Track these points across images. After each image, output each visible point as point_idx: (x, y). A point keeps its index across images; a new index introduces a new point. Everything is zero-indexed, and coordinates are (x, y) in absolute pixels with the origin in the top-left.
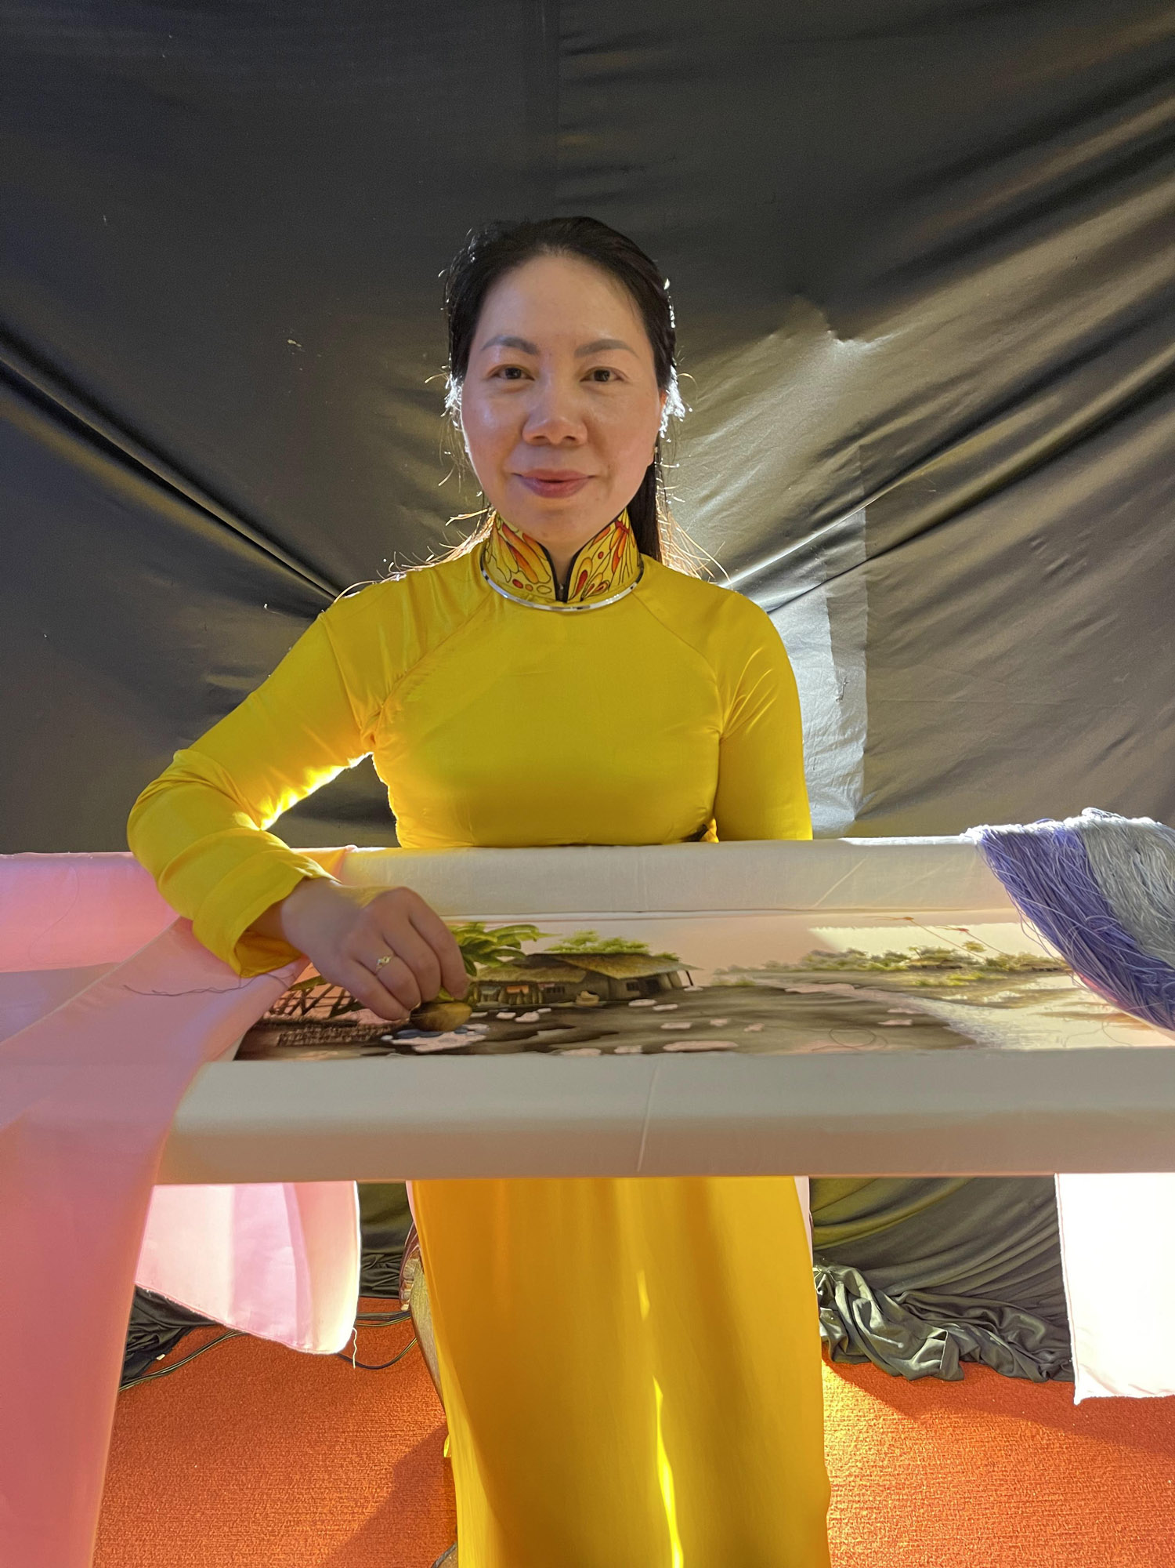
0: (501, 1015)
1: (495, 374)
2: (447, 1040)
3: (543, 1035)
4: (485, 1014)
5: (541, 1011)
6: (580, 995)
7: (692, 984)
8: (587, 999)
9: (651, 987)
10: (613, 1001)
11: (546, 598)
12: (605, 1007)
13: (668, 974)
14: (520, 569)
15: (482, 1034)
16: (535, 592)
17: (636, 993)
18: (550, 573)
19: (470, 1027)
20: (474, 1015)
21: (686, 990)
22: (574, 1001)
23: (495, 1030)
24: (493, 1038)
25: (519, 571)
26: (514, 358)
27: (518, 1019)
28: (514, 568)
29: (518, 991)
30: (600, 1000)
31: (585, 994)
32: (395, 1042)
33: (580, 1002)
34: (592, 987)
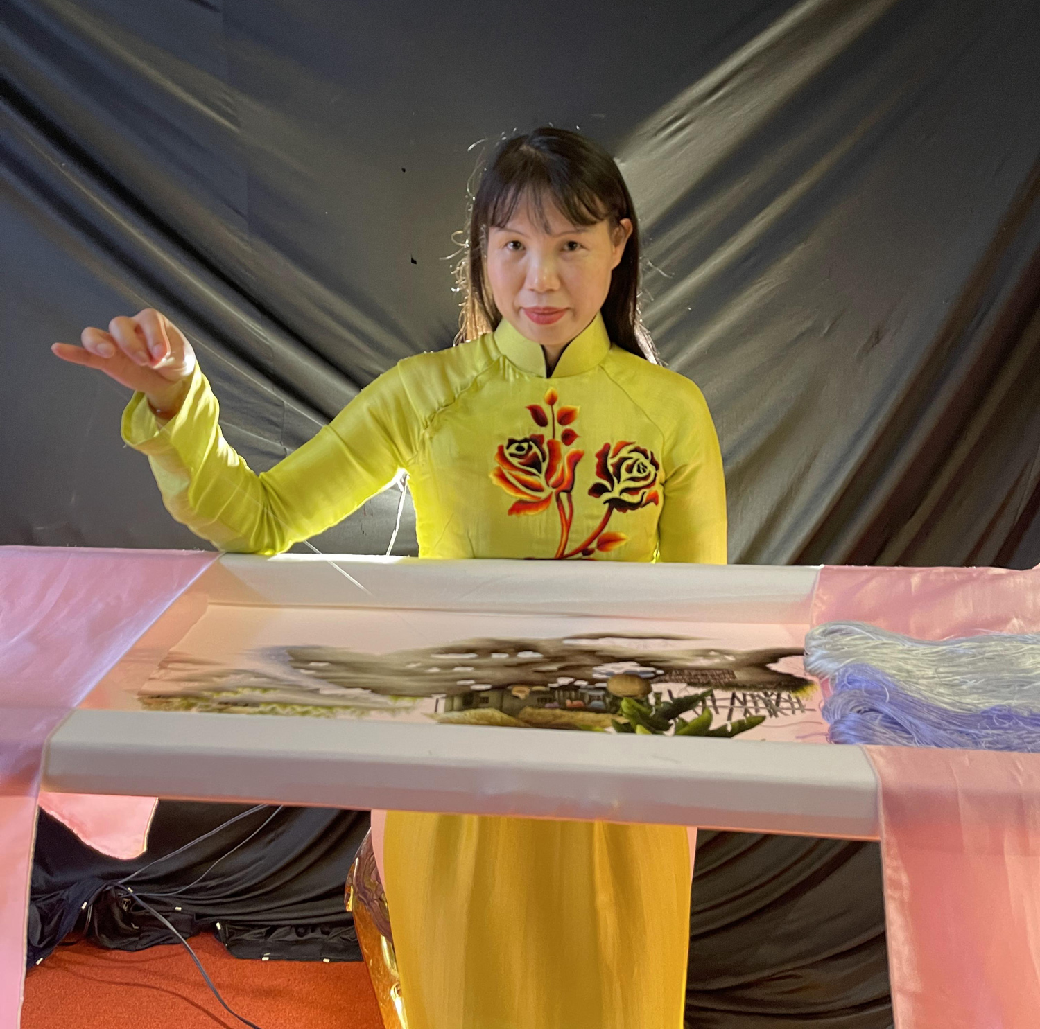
0: (584, 683)
2: (619, 669)
4: (596, 686)
5: (555, 685)
6: (526, 697)
7: (437, 701)
8: (521, 693)
9: (469, 700)
10: (501, 688)
12: (509, 685)
13: (452, 710)
17: (483, 695)
19: (604, 677)
20: (604, 685)
21: (445, 696)
22: (531, 691)
23: (587, 672)
24: (588, 668)
27: (572, 680)
29: (574, 703)
30: (512, 690)
31: (522, 696)
32: (654, 669)
33: (527, 690)
34: (516, 703)
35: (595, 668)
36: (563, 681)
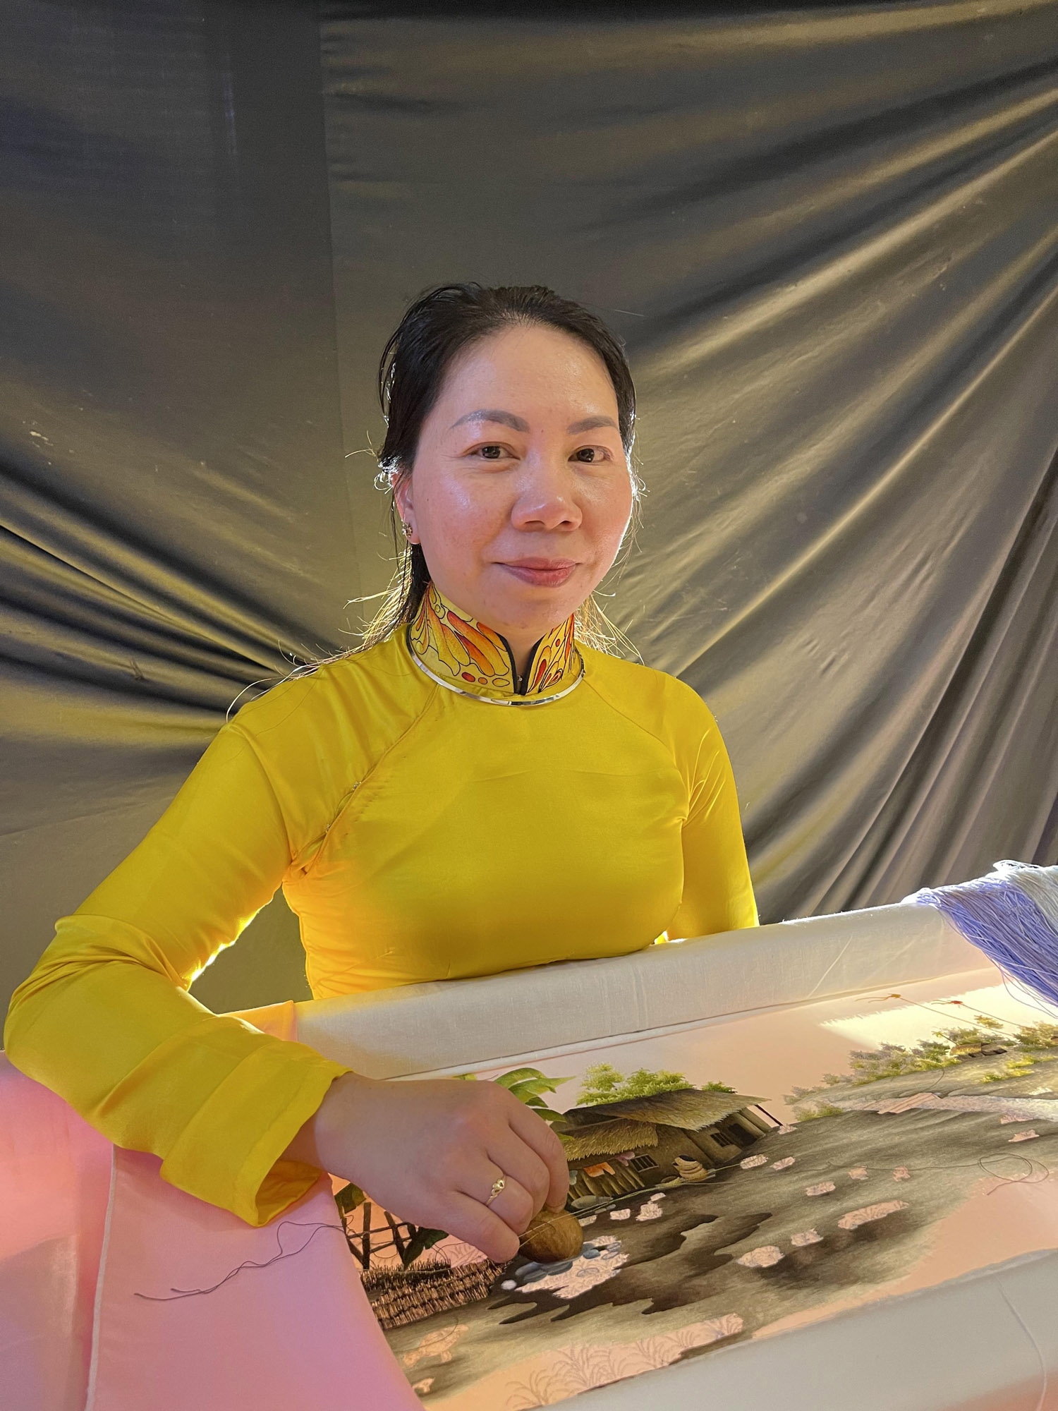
0: (615, 1216)
1: (473, 452)
3: (692, 1237)
4: (595, 1218)
5: (654, 1198)
6: (676, 1164)
7: (780, 1124)
8: (689, 1168)
9: (741, 1135)
10: (720, 1166)
11: (502, 692)
12: (718, 1177)
13: (741, 1113)
14: (472, 661)
15: (619, 1252)
16: (490, 685)
17: (735, 1149)
18: (509, 664)
19: (596, 1243)
20: (584, 1222)
21: (781, 1132)
22: (679, 1175)
23: (629, 1240)
24: (636, 1256)
25: (470, 663)
26: (497, 434)
27: (641, 1218)
28: (466, 660)
29: (601, 1172)
30: (705, 1168)
31: (681, 1162)
32: (525, 1289)
33: (686, 1176)
34: (677, 1149)
35: (623, 1258)
36: (650, 1211)
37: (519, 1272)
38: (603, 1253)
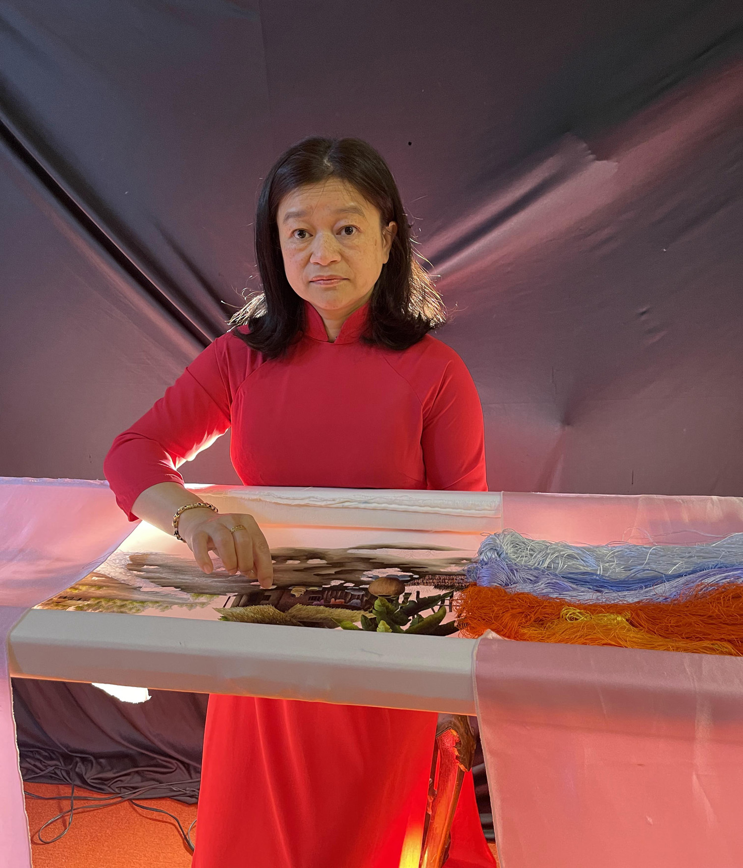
0: (352, 585)
2: (384, 573)
3: (332, 571)
4: (360, 587)
5: (329, 586)
6: (301, 595)
7: (229, 597)
8: (297, 592)
9: (254, 597)
10: (284, 589)
12: (291, 585)
13: (238, 606)
15: (364, 575)
17: (267, 594)
19: (370, 579)
20: (367, 586)
21: (236, 594)
22: (307, 590)
23: (357, 576)
24: (360, 572)
27: (343, 582)
29: (337, 600)
30: (291, 590)
31: (297, 595)
32: (411, 574)
33: (303, 589)
34: (291, 600)
36: (335, 583)
37: (409, 579)
38: (371, 576)
